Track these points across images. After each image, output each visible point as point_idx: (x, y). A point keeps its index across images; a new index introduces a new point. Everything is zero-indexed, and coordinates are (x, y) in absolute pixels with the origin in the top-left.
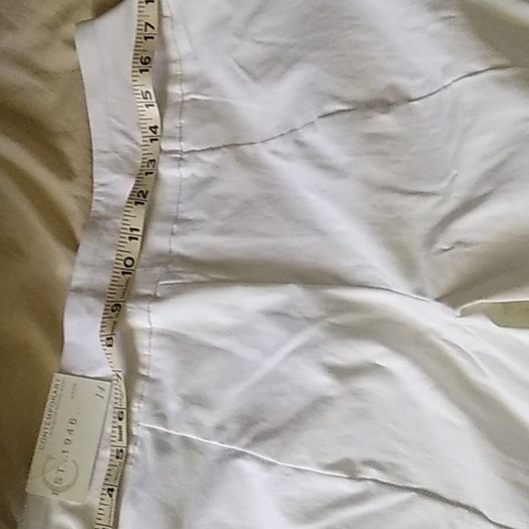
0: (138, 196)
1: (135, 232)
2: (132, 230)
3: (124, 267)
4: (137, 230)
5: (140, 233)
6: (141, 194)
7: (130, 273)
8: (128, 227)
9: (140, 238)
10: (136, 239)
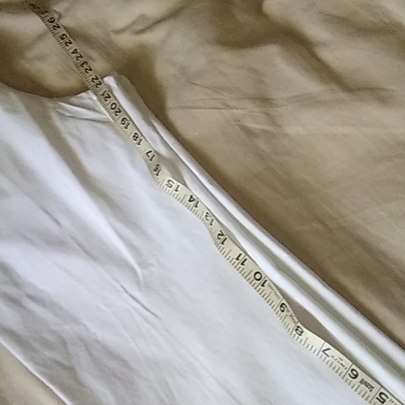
0: (219, 239)
1: (240, 258)
2: (237, 259)
3: (259, 282)
4: (240, 255)
5: (243, 255)
6: (220, 237)
7: (266, 281)
8: (234, 260)
9: (246, 257)
10: (246, 260)
